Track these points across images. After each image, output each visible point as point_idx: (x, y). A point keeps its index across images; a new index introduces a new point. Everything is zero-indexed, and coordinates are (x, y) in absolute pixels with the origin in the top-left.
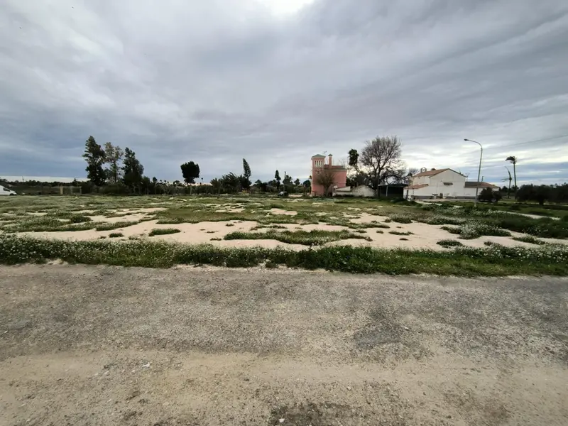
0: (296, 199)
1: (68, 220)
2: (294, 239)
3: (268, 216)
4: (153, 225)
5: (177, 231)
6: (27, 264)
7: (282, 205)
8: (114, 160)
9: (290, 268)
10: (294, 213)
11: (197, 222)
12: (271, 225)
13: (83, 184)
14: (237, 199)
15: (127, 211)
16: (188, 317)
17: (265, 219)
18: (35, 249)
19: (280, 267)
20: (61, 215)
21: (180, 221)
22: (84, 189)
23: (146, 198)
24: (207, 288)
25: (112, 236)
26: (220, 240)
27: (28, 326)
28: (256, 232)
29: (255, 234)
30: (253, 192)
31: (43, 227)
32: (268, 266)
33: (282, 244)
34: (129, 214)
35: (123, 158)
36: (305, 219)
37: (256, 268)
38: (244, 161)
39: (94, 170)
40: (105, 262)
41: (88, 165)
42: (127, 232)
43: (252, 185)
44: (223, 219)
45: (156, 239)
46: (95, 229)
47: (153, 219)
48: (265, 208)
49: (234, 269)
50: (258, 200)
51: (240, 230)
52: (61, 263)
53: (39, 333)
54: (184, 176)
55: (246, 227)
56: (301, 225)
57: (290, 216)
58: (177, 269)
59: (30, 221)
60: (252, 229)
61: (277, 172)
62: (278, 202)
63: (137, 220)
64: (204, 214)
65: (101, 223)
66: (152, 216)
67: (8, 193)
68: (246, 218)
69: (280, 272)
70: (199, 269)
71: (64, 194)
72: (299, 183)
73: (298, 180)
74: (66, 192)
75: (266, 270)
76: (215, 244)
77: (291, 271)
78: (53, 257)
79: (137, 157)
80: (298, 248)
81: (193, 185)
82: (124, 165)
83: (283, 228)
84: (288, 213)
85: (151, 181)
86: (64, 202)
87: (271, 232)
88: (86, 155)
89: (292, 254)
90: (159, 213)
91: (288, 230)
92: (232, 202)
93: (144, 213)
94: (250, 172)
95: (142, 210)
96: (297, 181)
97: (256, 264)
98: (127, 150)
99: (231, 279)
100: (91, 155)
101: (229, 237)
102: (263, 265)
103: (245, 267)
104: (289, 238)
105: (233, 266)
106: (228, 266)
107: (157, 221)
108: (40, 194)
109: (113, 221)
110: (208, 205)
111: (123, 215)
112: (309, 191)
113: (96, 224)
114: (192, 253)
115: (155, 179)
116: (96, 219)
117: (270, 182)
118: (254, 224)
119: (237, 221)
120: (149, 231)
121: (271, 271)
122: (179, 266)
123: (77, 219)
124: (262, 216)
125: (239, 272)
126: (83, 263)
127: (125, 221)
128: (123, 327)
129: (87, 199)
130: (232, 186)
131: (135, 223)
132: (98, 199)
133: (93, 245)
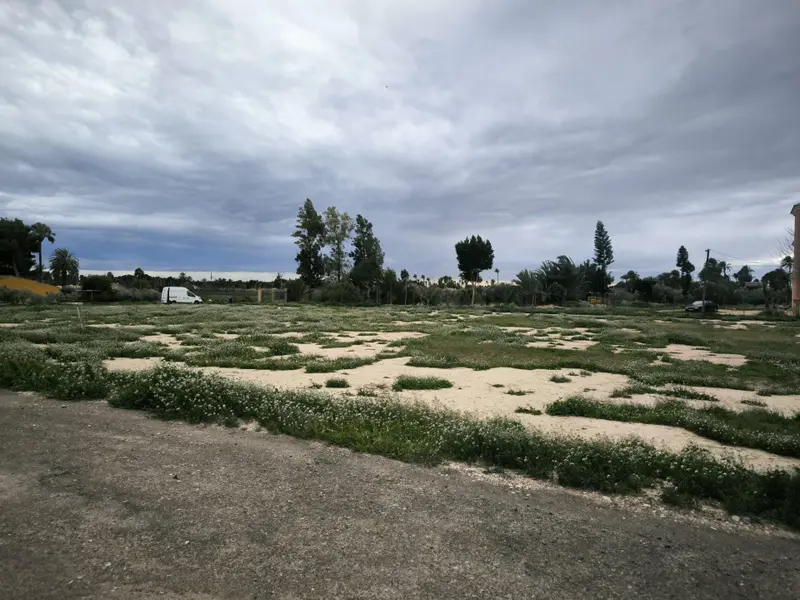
0: (742, 320)
1: (266, 350)
2: (740, 434)
3: (658, 363)
4: (398, 368)
5: (446, 384)
6: (214, 426)
7: (698, 335)
8: (339, 239)
9: (736, 518)
10: (737, 361)
11: (487, 368)
12: (669, 387)
13: (290, 284)
14: (577, 318)
15: (355, 336)
16: (476, 591)
17: (651, 370)
18: (226, 399)
19: (705, 508)
20: (258, 341)
21: (450, 364)
22: (291, 293)
23: (387, 311)
24: (515, 528)
25: (331, 384)
26: (538, 413)
27: (214, 538)
28: (628, 401)
29: (625, 407)
30: (617, 301)
31: (233, 359)
32: (668, 500)
33: (702, 442)
34: (358, 343)
35: (354, 235)
36: (773, 379)
37: (636, 500)
38: (600, 227)
39: (308, 260)
40: (322, 438)
41: (299, 251)
42: (357, 378)
43: (613, 284)
44: (544, 363)
45: (407, 397)
46: (304, 369)
47: (400, 355)
48: (651, 342)
49: (577, 493)
50: (632, 321)
51: (586, 395)
52: (258, 430)
53: (228, 557)
54: (460, 267)
55: (602, 386)
56: (761, 393)
57: (724, 367)
58: (449, 472)
59: (217, 349)
60: (616, 394)
61: (683, 251)
62: (686, 327)
63: (371, 355)
64: (502, 349)
65: (313, 358)
66: (398, 349)
67: (192, 300)
68: (599, 364)
69: (704, 521)
70: (495, 478)
71: (263, 302)
72: (750, 278)
73: (745, 270)
74: (266, 300)
75: (663, 511)
76: (526, 420)
77: (737, 523)
78: (248, 417)
80: (761, 462)
81: (477, 284)
82: (354, 248)
83: (705, 397)
84: (717, 359)
85: (399, 276)
86: (260, 315)
87: (668, 406)
88: (297, 234)
89: (743, 477)
90: (413, 343)
91: (720, 404)
92: (565, 324)
93: (383, 342)
94: (609, 254)
95: (381, 335)
96: (745, 273)
97: (634, 489)
98: (360, 219)
99: (571, 517)
100: (305, 233)
101: (558, 410)
102: (654, 494)
103: (605, 492)
104: (717, 426)
105: (577, 484)
106: (561, 482)
107: (407, 359)
108: (231, 301)
109: (333, 354)
110: (510, 329)
111: (349, 344)
112: (786, 299)
113: (307, 359)
114: (480, 439)
115: (405, 274)
116: (308, 349)
117: (664, 277)
118: (621, 382)
119: (577, 371)
120: (391, 382)
121: (679, 517)
122: (454, 466)
123: (281, 348)
124: (641, 362)
125: (591, 503)
126: (289, 434)
127: (352, 355)
128: (352, 582)
129: (292, 311)
130: (566, 287)
131: (368, 362)
132: (311, 311)
133: (303, 401)
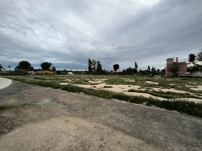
0: (158, 77)
1: (84, 82)
2: (158, 95)
3: (145, 84)
4: (104, 85)
5: (112, 87)
6: (76, 93)
7: (151, 79)
8: (94, 65)
9: (158, 107)
10: (157, 83)
11: (118, 85)
12: (147, 87)
13: (87, 72)
14: (132, 77)
15: (97, 80)
16: (117, 118)
17: (144, 85)
18: (78, 89)
19: (153, 106)
20: (82, 80)
21: (112, 84)
23: (102, 76)
24: (123, 109)
25: (94, 87)
26: (126, 91)
27: (77, 109)
28: (140, 90)
29: (140, 91)
30: (138, 74)
31: (79, 83)
32: (147, 105)
33: (152, 96)
34: (98, 81)
35: (97, 64)
36: (163, 86)
37: (142, 105)
38: (135, 63)
39: (90, 68)
40: (93, 95)
41: (89, 66)
42: (98, 86)
43: (138, 72)
44: (127, 84)
45: (106, 89)
46: (90, 85)
47: (104, 83)
48: (144, 81)
49: (133, 104)
50: (141, 77)
51: (134, 89)
52: (83, 94)
53: (79, 112)
54: (114, 69)
55: (136, 87)
56: (161, 88)
57: (155, 84)
58: (113, 100)
59: (76, 81)
60: (138, 89)
61: (149, 66)
62: (149, 78)
63: (100, 82)
64: (121, 82)
65: (91, 83)
66: (104, 82)
67: (73, 74)
68: (135, 84)
69: (152, 108)
70: (120, 101)
71: (83, 74)
72: (159, 71)
73: (159, 69)
74: (84, 74)
75: (146, 106)
76: (124, 93)
77: (158, 108)
78: (82, 92)
79: (100, 63)
80: (161, 99)
81: (116, 72)
82: (97, 66)
83: (152, 89)
84: (154, 83)
85: (104, 70)
86: (83, 76)
87: (147, 90)
88: (88, 64)
89: (159, 101)
90: (107, 81)
91: (155, 90)
92: (130, 78)
93: (102, 81)
94: (137, 67)
95: (102, 80)
96: (158, 70)
97: (141, 103)
98: (98, 61)
99: (132, 107)
100: (89, 64)
101: (129, 91)
102: (145, 104)
103: (137, 103)
104: (154, 94)
105: (132, 102)
106: (130, 102)
107: (106, 83)
108: (78, 74)
109: (94, 82)
110: (122, 79)
111: (96, 81)
112: (165, 74)
113: (90, 83)
114: (118, 95)
115: (105, 70)
116: (90, 82)
117: (146, 71)
118: (139, 87)
119: (132, 85)
120: (103, 87)
121: (148, 107)
122: (113, 99)
123: (86, 81)
124: (142, 84)
125: (135, 105)
126: (88, 94)
127: (97, 82)
128: (98, 116)
129: (88, 76)
130: (130, 72)
131: (99, 84)
132: (91, 76)
133: (90, 89)
